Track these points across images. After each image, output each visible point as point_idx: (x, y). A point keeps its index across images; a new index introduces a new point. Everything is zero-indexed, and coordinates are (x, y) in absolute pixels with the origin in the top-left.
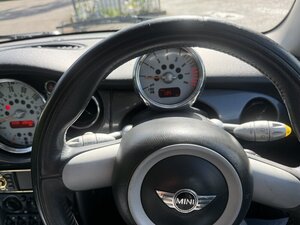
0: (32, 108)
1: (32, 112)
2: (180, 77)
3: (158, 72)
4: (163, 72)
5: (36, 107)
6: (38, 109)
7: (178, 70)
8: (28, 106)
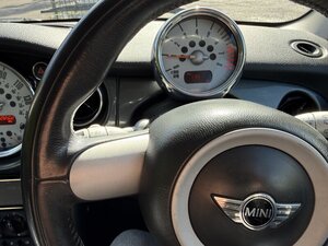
0: (14, 99)
1: (13, 104)
2: (213, 57)
3: (184, 50)
4: (190, 50)
5: (18, 98)
6: (22, 101)
7: (210, 49)
8: (9, 97)
